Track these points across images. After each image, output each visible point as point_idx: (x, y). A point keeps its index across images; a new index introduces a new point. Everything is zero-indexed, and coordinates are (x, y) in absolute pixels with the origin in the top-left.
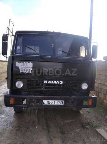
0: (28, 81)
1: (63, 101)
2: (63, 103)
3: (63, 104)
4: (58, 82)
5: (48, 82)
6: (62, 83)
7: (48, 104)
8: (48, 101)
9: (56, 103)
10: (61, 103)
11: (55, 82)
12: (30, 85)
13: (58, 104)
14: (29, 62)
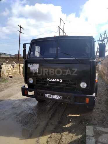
0: (37, 78)
1: (61, 96)
2: (60, 97)
3: (61, 99)
4: (58, 80)
5: (50, 80)
6: (62, 81)
7: (49, 97)
8: (49, 95)
9: (55, 97)
10: (59, 97)
11: (56, 80)
12: (39, 81)
13: (57, 98)
14: (36, 64)
